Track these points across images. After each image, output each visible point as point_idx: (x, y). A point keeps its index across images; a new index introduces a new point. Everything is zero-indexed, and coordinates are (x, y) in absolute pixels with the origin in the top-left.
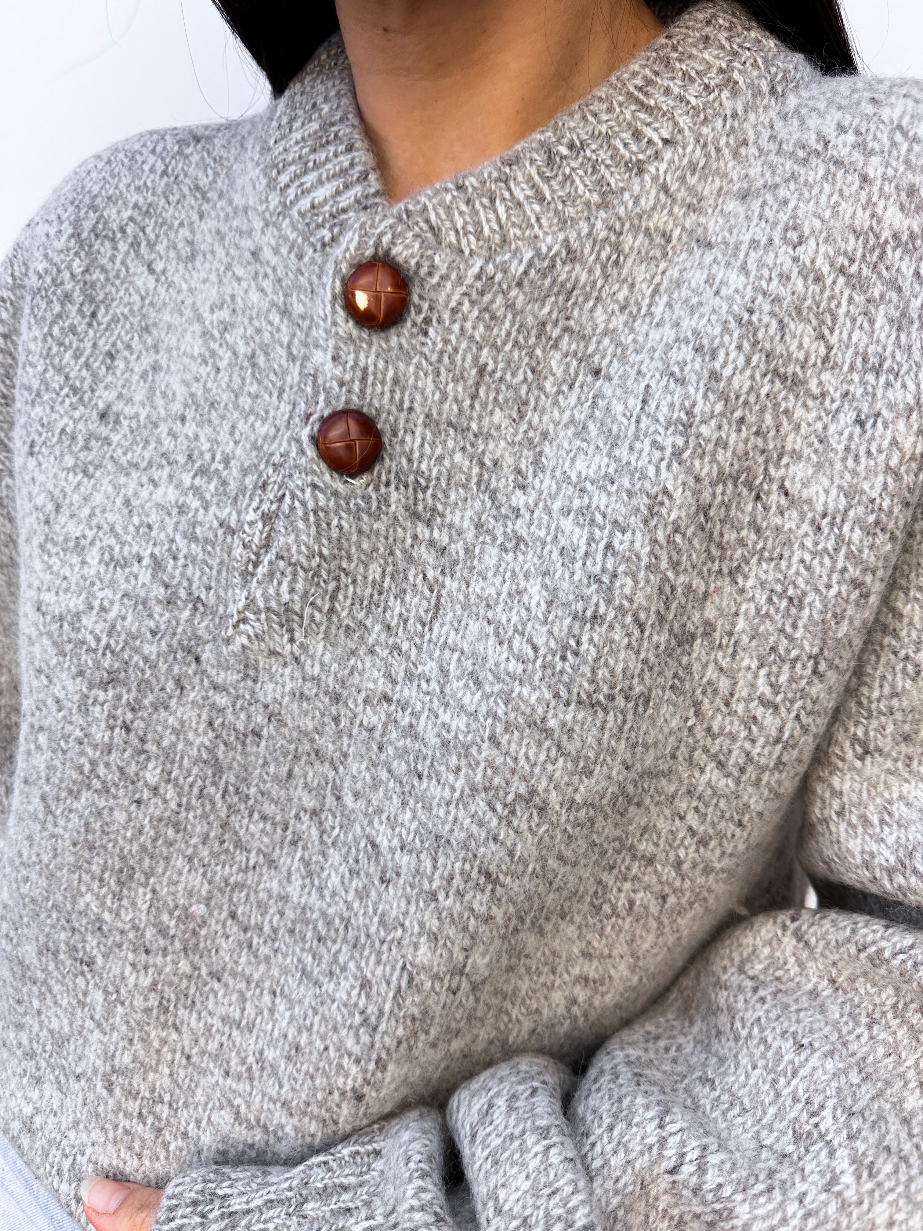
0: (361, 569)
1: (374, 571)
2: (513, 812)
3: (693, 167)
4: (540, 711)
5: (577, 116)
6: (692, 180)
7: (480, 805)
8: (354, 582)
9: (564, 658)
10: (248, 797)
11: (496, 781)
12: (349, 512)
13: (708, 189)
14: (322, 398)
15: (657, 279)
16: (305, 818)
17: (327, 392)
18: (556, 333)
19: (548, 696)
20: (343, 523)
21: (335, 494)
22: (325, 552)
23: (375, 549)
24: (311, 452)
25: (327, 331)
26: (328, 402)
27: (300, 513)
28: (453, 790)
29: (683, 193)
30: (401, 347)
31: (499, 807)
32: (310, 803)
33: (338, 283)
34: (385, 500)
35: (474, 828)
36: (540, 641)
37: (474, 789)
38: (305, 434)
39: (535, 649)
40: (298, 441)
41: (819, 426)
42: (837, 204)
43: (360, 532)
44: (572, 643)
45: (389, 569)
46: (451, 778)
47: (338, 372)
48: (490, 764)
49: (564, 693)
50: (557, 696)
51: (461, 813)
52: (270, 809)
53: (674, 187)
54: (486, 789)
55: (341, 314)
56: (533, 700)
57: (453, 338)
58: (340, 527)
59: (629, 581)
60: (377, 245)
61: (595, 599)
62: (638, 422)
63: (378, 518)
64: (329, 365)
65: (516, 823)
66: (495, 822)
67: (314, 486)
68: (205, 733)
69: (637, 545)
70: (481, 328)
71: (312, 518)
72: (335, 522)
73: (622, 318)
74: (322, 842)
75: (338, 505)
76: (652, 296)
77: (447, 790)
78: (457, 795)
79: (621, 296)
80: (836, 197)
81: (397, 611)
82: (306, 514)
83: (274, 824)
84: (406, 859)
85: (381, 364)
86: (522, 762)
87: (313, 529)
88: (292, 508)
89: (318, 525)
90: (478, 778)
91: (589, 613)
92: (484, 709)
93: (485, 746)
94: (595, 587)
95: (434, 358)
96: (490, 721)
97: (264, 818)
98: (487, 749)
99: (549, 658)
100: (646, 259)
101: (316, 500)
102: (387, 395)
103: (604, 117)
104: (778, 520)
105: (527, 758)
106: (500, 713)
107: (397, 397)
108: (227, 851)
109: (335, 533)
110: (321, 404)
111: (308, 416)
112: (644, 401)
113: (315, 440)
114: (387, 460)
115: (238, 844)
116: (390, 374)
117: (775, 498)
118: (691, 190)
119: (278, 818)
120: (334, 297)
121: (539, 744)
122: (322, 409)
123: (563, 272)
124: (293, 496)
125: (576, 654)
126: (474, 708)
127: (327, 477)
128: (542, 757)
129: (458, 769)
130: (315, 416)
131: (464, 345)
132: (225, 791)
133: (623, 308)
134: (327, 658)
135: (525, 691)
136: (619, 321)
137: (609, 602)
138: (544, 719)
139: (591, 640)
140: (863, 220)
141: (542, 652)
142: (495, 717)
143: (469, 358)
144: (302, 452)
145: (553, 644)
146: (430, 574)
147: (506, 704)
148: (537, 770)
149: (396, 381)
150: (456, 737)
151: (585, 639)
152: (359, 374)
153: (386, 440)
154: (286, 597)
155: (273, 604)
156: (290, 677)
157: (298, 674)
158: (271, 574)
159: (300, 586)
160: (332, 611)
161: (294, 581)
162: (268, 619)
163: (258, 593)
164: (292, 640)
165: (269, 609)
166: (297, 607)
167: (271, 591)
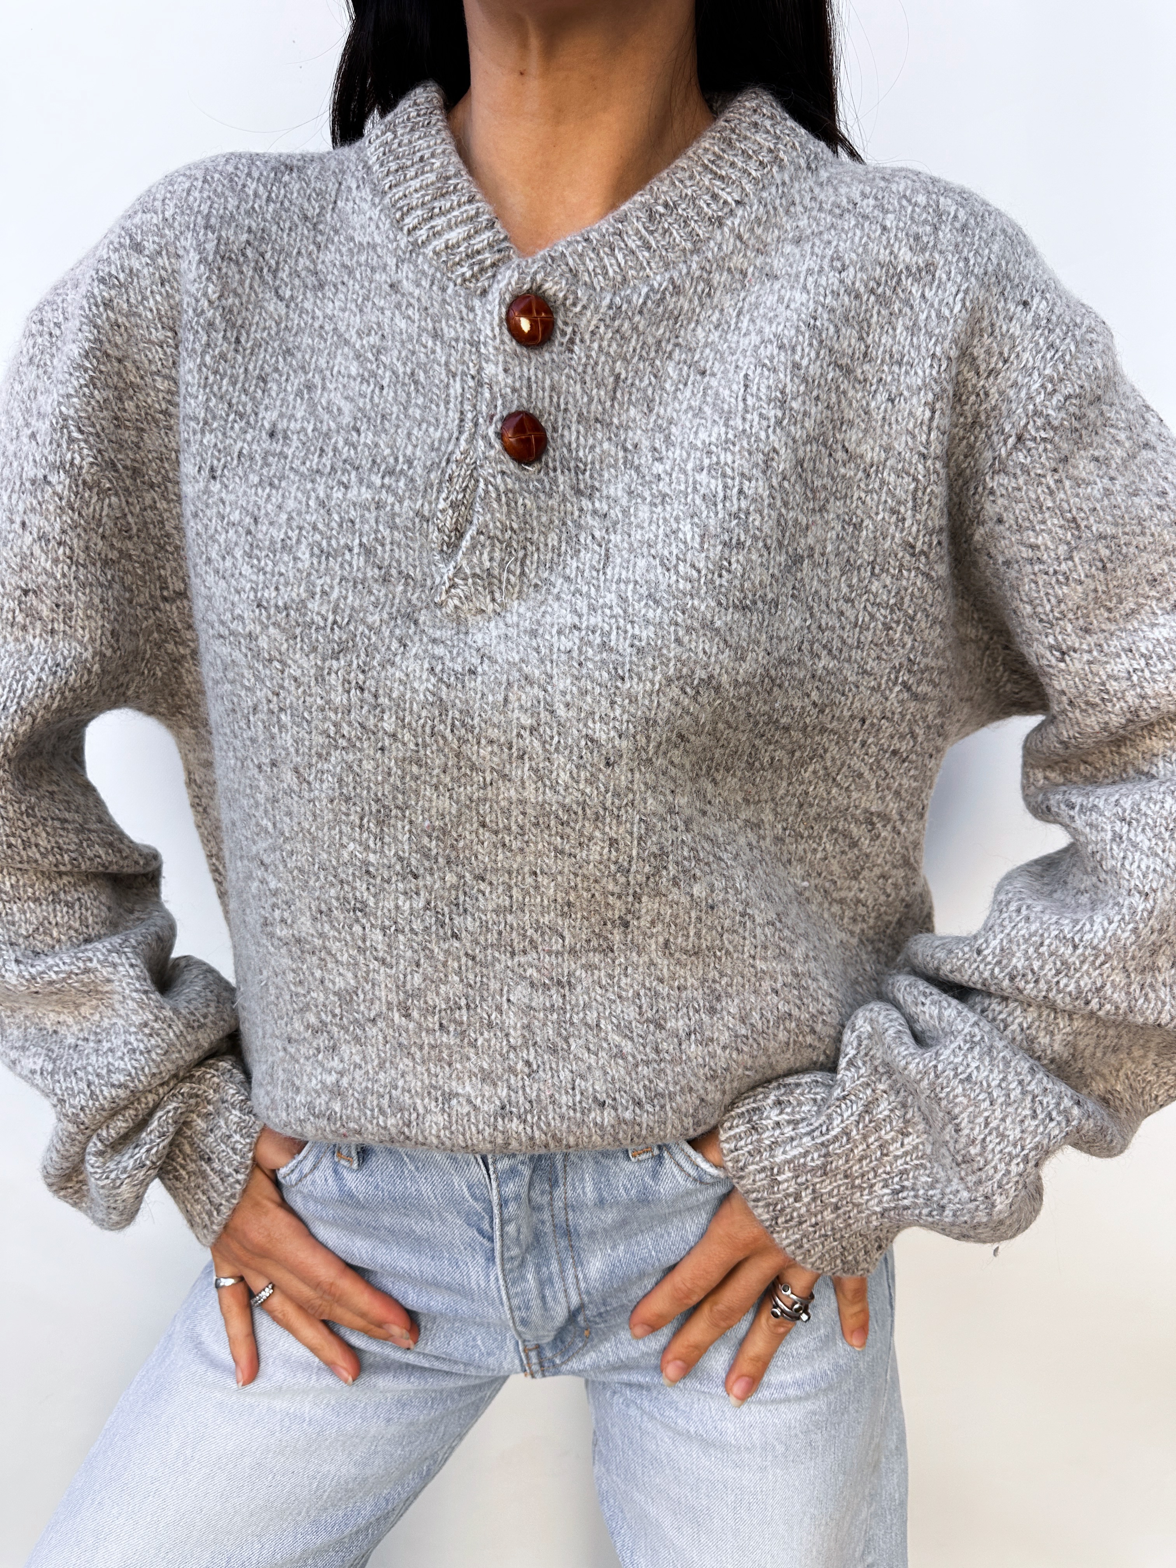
0: (542, 538)
1: (553, 540)
2: (698, 693)
3: (759, 221)
4: (709, 616)
5: (667, 182)
7: (674, 692)
8: (538, 549)
9: (720, 576)
11: (685, 671)
12: (529, 492)
13: (771, 236)
14: (500, 402)
15: (740, 304)
16: (526, 734)
17: (503, 397)
18: (669, 347)
19: (713, 604)
20: (526, 501)
21: (518, 478)
22: (515, 526)
23: (551, 522)
24: (498, 446)
25: (496, 349)
26: (504, 406)
27: (493, 495)
28: (653, 684)
30: (553, 361)
33: (504, 310)
34: (555, 481)
36: (701, 565)
37: (669, 681)
38: (490, 431)
39: (699, 571)
40: (485, 438)
42: (866, 244)
43: (539, 508)
44: (725, 563)
45: (564, 537)
46: (650, 674)
47: (509, 381)
49: (724, 602)
50: (720, 604)
52: (494, 733)
55: (507, 335)
56: (703, 608)
57: (593, 354)
58: (524, 505)
59: (759, 518)
60: (533, 280)
61: (737, 530)
62: (744, 400)
63: (551, 496)
64: (501, 376)
65: (700, 699)
67: (503, 473)
68: (428, 680)
69: (760, 490)
70: (614, 345)
71: (504, 500)
72: (521, 501)
73: (717, 334)
74: (545, 750)
75: (521, 488)
76: (738, 316)
77: (648, 684)
78: (657, 687)
79: (714, 319)
80: (865, 239)
81: (575, 565)
82: (498, 496)
85: (540, 374)
86: (701, 654)
87: (505, 508)
88: (486, 492)
89: (508, 505)
90: (671, 672)
91: (734, 541)
92: (666, 619)
93: (673, 646)
94: (735, 522)
95: (580, 369)
96: (673, 628)
97: (491, 742)
99: (710, 576)
100: (729, 290)
101: (505, 484)
102: (547, 400)
103: (689, 183)
105: (705, 652)
106: (679, 620)
107: (555, 400)
109: (521, 511)
110: (500, 407)
111: (491, 417)
112: (746, 386)
113: (500, 436)
114: (551, 451)
116: (548, 382)
118: (758, 238)
119: (502, 739)
120: (501, 321)
121: (711, 640)
122: (501, 412)
123: (671, 301)
124: (487, 482)
125: (729, 571)
126: (657, 620)
127: (511, 465)
128: (714, 650)
129: (654, 668)
130: (497, 417)
131: (603, 359)
133: (716, 328)
134: (522, 610)
135: (696, 602)
136: (715, 336)
137: (747, 531)
138: (712, 622)
139: (738, 561)
140: (884, 255)
141: (703, 572)
142: (677, 624)
143: (607, 368)
144: (491, 446)
145: (711, 566)
146: (597, 534)
147: (684, 613)
148: (713, 659)
149: (553, 388)
151: (733, 560)
152: (525, 382)
153: (549, 435)
154: (487, 564)
155: (478, 571)
156: (495, 629)
157: (501, 625)
158: (473, 547)
159: (497, 554)
160: (523, 573)
161: (492, 551)
162: (474, 583)
163: (464, 563)
164: (493, 600)
165: (474, 575)
166: (496, 572)
167: (475, 560)
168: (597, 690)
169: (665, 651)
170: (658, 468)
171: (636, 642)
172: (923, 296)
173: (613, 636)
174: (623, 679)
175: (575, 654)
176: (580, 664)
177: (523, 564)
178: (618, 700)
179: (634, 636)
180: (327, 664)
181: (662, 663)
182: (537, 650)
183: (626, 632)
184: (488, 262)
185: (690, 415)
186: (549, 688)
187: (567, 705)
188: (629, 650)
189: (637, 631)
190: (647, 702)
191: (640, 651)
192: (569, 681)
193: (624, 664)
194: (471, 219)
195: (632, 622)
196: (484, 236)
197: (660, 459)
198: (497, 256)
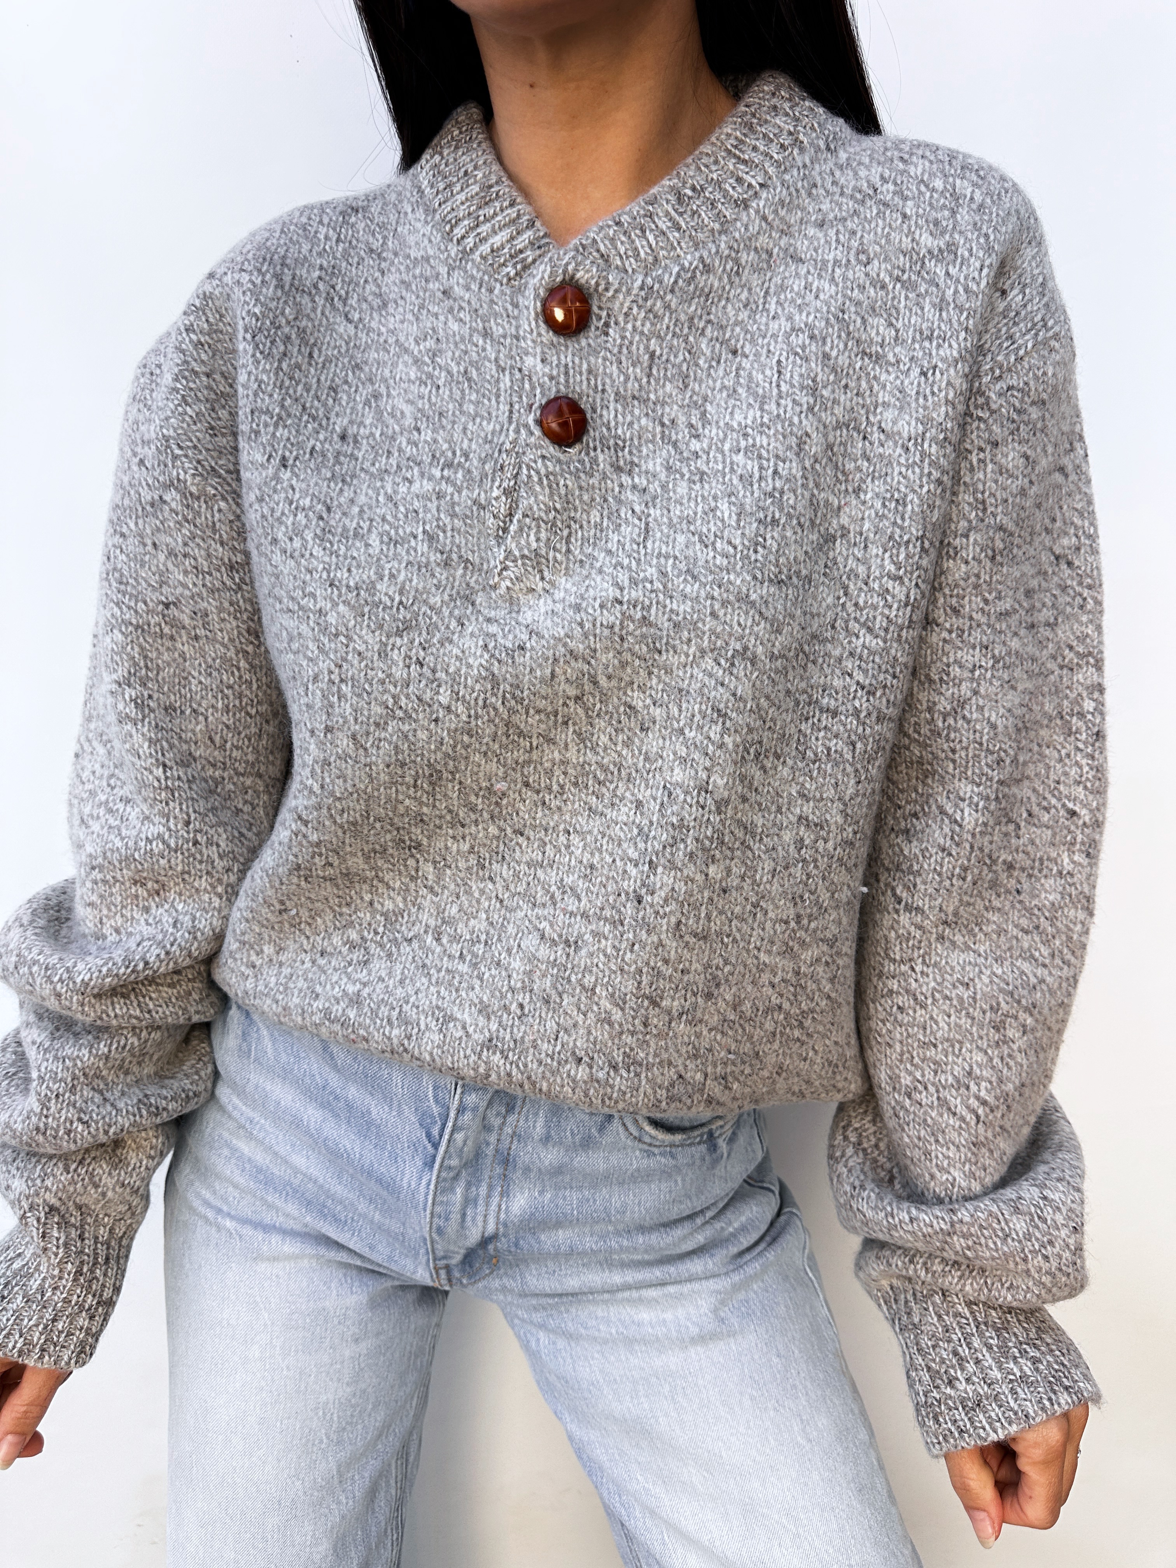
0: (585, 516)
1: (595, 517)
2: (733, 665)
3: (782, 202)
5: (693, 167)
6: (782, 213)
7: (708, 663)
8: (581, 527)
9: (755, 552)
10: (523, 699)
11: (719, 643)
12: (571, 473)
13: (794, 218)
14: (538, 391)
15: (767, 285)
16: (571, 703)
17: (542, 386)
20: (568, 482)
21: (559, 461)
22: (558, 506)
23: (593, 500)
24: (537, 432)
25: (534, 341)
26: (543, 394)
27: (536, 479)
28: (687, 655)
29: (777, 222)
30: (590, 346)
31: (723, 662)
32: (572, 692)
33: (539, 304)
34: (595, 460)
35: (706, 680)
37: (703, 652)
38: (531, 420)
40: (526, 426)
41: (898, 382)
43: (581, 488)
44: (761, 540)
45: (605, 513)
46: (685, 648)
47: (547, 370)
48: (713, 632)
50: (755, 578)
51: (696, 671)
52: (542, 704)
53: (771, 218)
54: (712, 651)
55: (543, 328)
56: (738, 582)
57: (628, 334)
58: (566, 486)
60: (565, 270)
61: (771, 509)
62: (778, 386)
63: (592, 476)
64: (539, 366)
65: (735, 671)
66: (721, 672)
67: (543, 457)
68: (481, 656)
69: (794, 471)
70: (648, 324)
71: (545, 482)
72: (562, 482)
73: (746, 313)
74: (588, 717)
75: (562, 470)
76: (765, 296)
77: (683, 656)
79: (743, 297)
81: (616, 539)
82: (540, 479)
83: (547, 715)
84: (658, 710)
85: (577, 360)
86: (736, 627)
87: (547, 490)
88: (529, 477)
89: (550, 487)
91: (769, 519)
92: (703, 594)
93: (708, 620)
94: (770, 501)
95: (616, 350)
96: (709, 602)
97: (538, 712)
98: (710, 623)
99: (745, 552)
100: (757, 270)
101: (546, 467)
102: (585, 383)
103: (714, 168)
104: (881, 450)
105: (739, 624)
106: (714, 595)
107: (592, 382)
108: (514, 741)
109: (563, 491)
110: (538, 396)
111: (531, 406)
112: (779, 372)
113: (540, 423)
114: (592, 433)
115: (521, 734)
116: (585, 366)
117: (876, 436)
118: (782, 219)
119: (549, 709)
120: (537, 314)
121: (746, 613)
122: (540, 400)
123: (702, 280)
124: (529, 467)
125: (764, 547)
126: (695, 595)
127: (551, 449)
128: (749, 622)
129: (690, 640)
130: (536, 405)
131: (637, 338)
132: (504, 697)
133: (745, 306)
134: (569, 586)
135: (732, 577)
136: (744, 315)
137: (780, 510)
143: (642, 347)
144: (532, 434)
146: (637, 508)
149: (590, 371)
150: (685, 618)
151: (768, 537)
152: (562, 369)
153: (588, 416)
154: (534, 545)
155: (526, 552)
156: (544, 605)
157: (549, 601)
158: (521, 529)
159: (543, 535)
160: (568, 551)
161: (538, 531)
162: (523, 564)
163: (514, 545)
164: (542, 579)
165: (523, 557)
166: (543, 552)
167: (523, 542)
168: (637, 661)
169: (700, 625)
170: (695, 445)
171: (674, 617)
172: (947, 273)
173: (653, 611)
174: (660, 652)
175: (617, 629)
176: (622, 639)
177: (568, 542)
178: (656, 671)
179: (672, 611)
180: (391, 641)
181: (697, 636)
182: (581, 625)
183: (665, 607)
184: (530, 260)
185: (725, 394)
186: (593, 662)
187: (609, 678)
188: (666, 624)
189: (675, 607)
190: (681, 673)
191: (676, 625)
192: (611, 655)
193: (661, 638)
194: (513, 221)
195: (671, 597)
196: (525, 236)
197: (697, 437)
198: (538, 252)
